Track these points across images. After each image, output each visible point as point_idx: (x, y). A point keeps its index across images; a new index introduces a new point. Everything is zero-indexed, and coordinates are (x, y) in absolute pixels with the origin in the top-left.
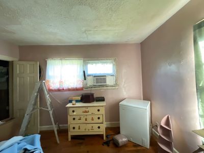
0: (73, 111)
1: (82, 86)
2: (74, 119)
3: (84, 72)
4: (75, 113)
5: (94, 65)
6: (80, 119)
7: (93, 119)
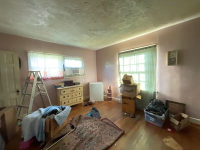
0: (64, 92)
1: (62, 76)
2: (64, 97)
3: (64, 65)
4: (65, 93)
5: (69, 60)
6: (68, 97)
7: (76, 95)
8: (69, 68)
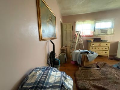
3: (94, 27)
8: (98, 29)
